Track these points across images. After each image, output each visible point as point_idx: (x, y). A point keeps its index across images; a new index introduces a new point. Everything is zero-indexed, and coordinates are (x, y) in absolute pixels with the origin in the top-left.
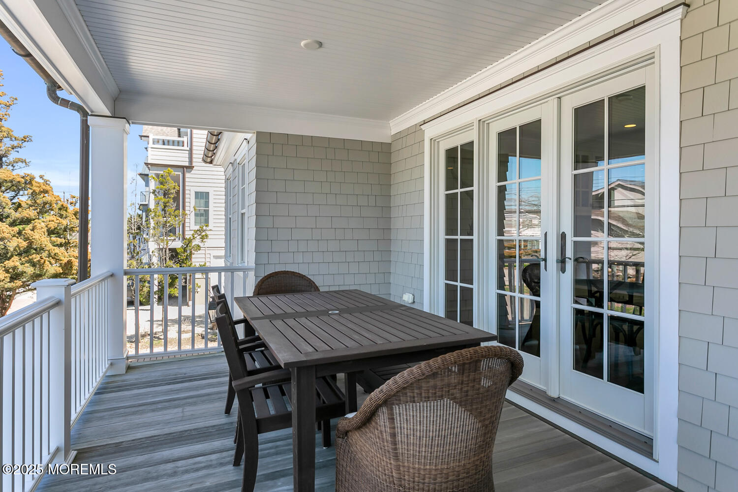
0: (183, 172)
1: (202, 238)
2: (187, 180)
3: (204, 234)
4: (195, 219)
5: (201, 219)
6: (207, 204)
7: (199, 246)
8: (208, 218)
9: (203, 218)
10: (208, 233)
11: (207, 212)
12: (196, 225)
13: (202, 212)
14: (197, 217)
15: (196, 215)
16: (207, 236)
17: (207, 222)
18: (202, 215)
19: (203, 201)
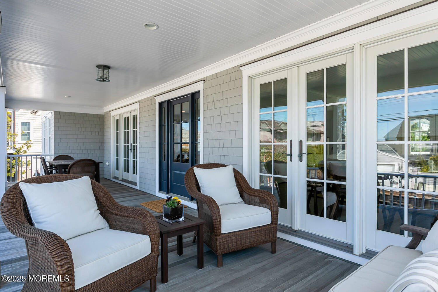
0: (13, 111)
1: (28, 147)
2: (16, 115)
3: (29, 145)
4: (22, 138)
5: (25, 137)
6: (29, 129)
7: (26, 151)
8: (30, 137)
9: (26, 137)
10: (31, 144)
11: (29, 134)
12: (22, 140)
13: (26, 133)
14: (22, 136)
15: (22, 135)
16: (30, 146)
17: (29, 139)
18: (26, 135)
19: (26, 127)
